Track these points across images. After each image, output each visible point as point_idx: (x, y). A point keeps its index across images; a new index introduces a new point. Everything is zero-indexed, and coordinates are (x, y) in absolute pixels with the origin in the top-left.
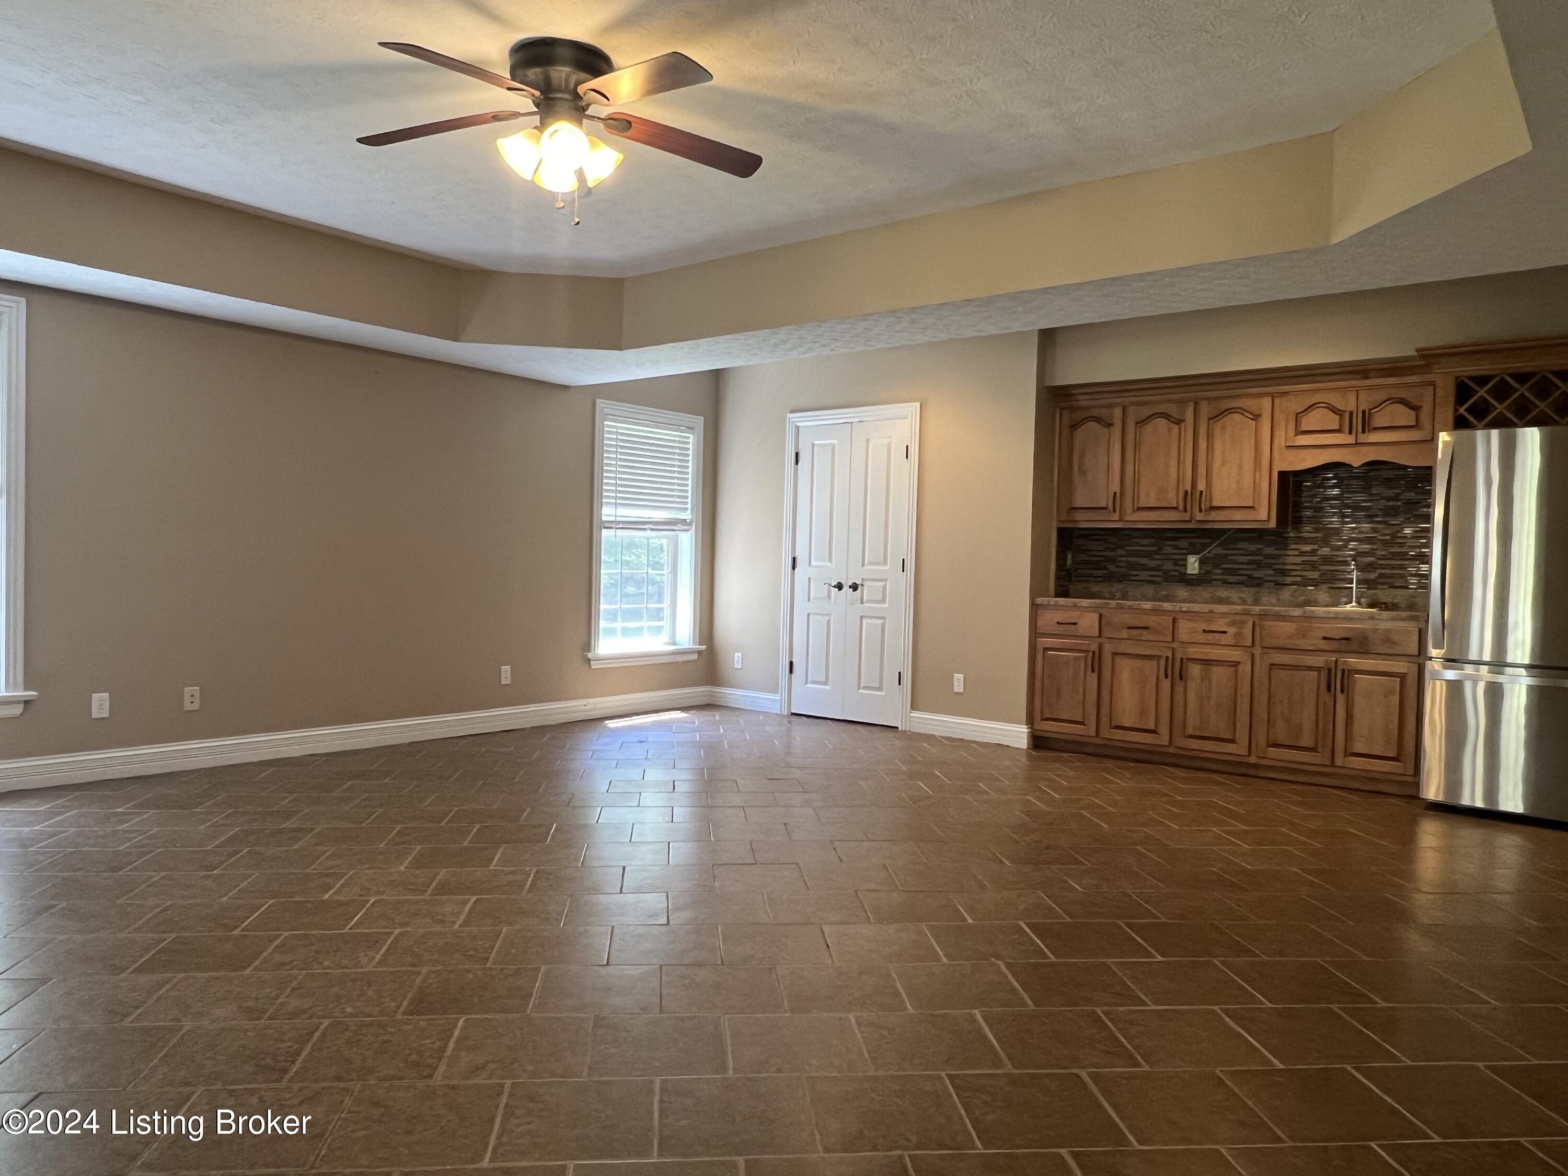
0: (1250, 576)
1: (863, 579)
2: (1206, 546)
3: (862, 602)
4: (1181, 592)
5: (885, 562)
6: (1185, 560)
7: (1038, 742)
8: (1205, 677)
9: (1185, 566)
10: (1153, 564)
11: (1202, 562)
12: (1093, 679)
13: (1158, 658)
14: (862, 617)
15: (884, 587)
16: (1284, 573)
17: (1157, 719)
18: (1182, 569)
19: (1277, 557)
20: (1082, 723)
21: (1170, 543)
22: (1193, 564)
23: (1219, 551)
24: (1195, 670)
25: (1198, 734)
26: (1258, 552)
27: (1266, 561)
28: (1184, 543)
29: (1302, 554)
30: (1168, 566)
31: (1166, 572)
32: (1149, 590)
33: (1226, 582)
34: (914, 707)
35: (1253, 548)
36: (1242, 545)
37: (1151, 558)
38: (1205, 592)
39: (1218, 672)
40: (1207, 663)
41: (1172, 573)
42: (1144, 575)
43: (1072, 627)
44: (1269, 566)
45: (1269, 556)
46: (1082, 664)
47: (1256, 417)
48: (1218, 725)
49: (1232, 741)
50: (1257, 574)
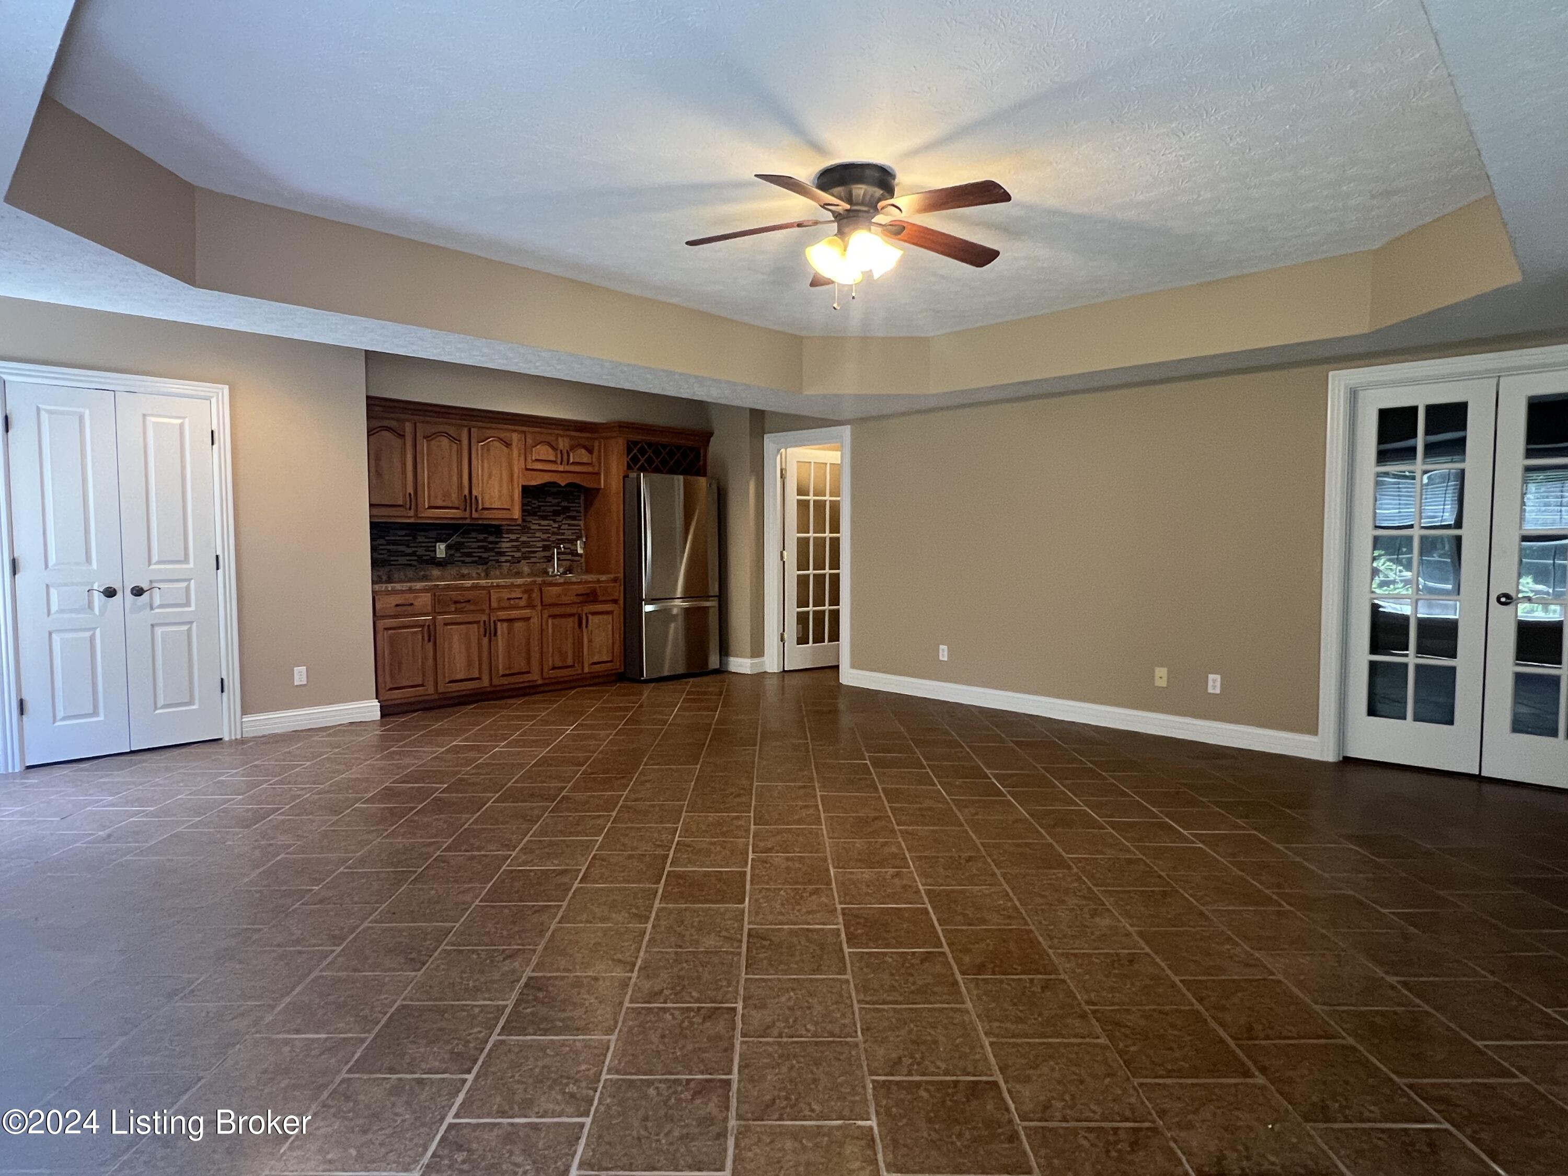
0: (480, 557)
1: (151, 582)
2: (451, 536)
3: (152, 608)
4: (436, 572)
5: (186, 560)
6: (435, 547)
7: (386, 712)
8: (510, 630)
9: (435, 551)
10: (409, 551)
11: (448, 548)
12: (430, 646)
13: (478, 622)
14: (152, 626)
15: (188, 589)
16: (501, 554)
17: (480, 668)
18: (432, 554)
19: (497, 543)
20: (422, 685)
21: (423, 533)
22: (441, 550)
23: (459, 540)
24: (502, 628)
25: (507, 672)
26: (484, 540)
27: (490, 546)
28: (433, 534)
29: (512, 541)
30: (421, 552)
31: (420, 557)
32: (410, 573)
33: (463, 562)
34: (244, 712)
35: (481, 537)
36: (473, 535)
37: (408, 546)
38: (453, 571)
39: (518, 625)
40: (510, 621)
41: (425, 558)
42: (403, 560)
43: (409, 608)
44: (492, 550)
45: (491, 543)
46: (420, 637)
47: (508, 445)
48: (520, 665)
49: (529, 672)
50: (485, 555)
